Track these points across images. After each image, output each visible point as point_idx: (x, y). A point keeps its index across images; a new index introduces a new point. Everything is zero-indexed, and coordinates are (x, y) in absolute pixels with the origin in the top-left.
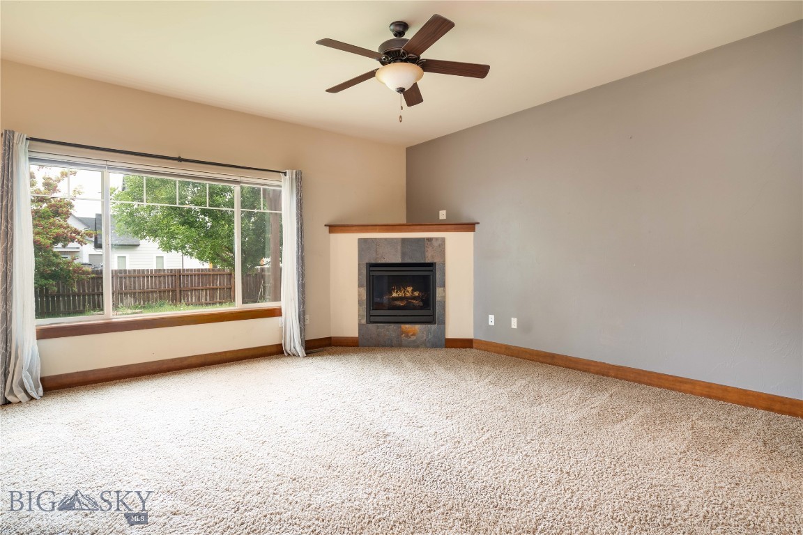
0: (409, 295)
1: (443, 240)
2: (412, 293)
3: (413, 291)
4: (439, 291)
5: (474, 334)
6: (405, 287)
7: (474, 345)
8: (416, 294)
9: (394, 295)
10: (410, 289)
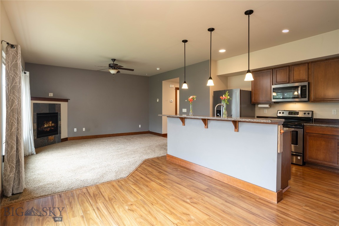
0: (50, 125)
1: (60, 104)
2: (52, 124)
3: (52, 123)
4: (59, 122)
5: (68, 136)
6: (49, 122)
7: (68, 139)
8: (53, 124)
9: (45, 126)
10: (51, 122)
